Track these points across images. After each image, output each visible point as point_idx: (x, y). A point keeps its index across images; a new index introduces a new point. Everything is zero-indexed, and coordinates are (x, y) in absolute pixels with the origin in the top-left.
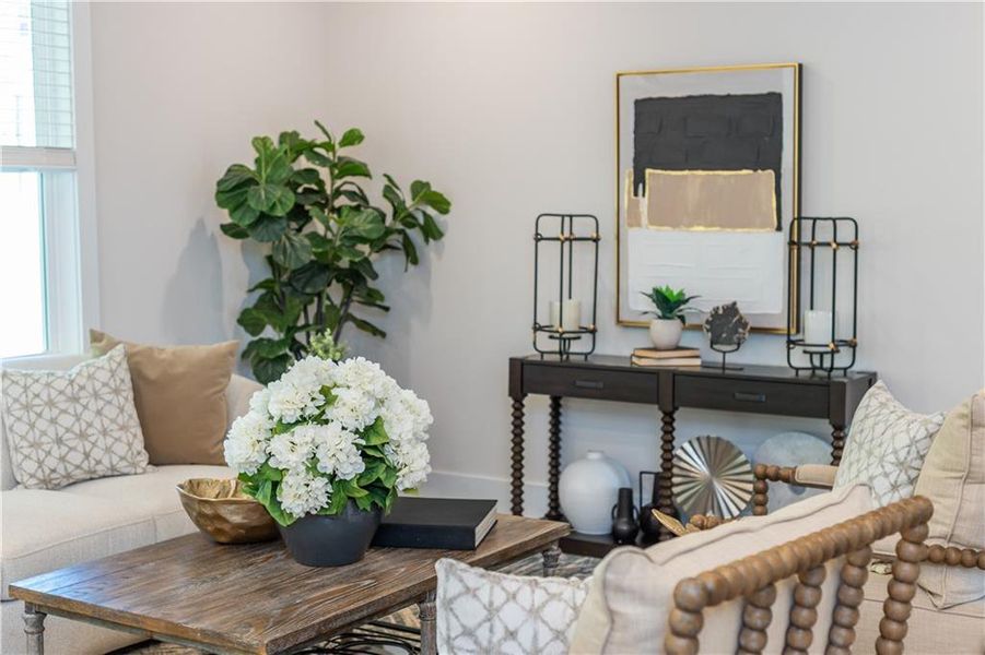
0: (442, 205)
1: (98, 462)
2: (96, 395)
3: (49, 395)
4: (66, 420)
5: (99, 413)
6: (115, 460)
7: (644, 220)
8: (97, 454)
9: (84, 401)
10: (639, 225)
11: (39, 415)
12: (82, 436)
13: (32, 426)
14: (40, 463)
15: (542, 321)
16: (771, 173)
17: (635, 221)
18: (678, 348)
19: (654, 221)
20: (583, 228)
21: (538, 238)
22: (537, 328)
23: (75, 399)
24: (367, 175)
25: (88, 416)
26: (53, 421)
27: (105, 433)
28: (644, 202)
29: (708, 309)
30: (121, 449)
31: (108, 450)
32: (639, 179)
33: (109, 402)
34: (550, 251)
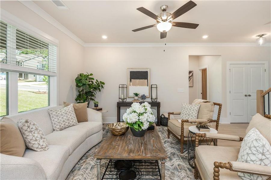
0: (104, 84)
1: (71, 124)
2: (70, 112)
3: (61, 113)
4: (65, 118)
5: (70, 115)
6: (74, 123)
7: (131, 85)
8: (71, 123)
9: (68, 114)
10: (131, 86)
11: (60, 117)
12: (68, 120)
13: (58, 119)
14: (60, 126)
15: (120, 98)
16: (147, 80)
17: (130, 85)
18: (138, 100)
19: (132, 85)
20: (125, 86)
21: (119, 87)
22: (119, 98)
23: (66, 114)
24: (94, 79)
25: (69, 116)
26: (62, 118)
27: (72, 119)
28: (131, 83)
29: (141, 95)
30: (74, 121)
31: (73, 122)
32: (131, 80)
33: (72, 113)
34: (121, 89)
